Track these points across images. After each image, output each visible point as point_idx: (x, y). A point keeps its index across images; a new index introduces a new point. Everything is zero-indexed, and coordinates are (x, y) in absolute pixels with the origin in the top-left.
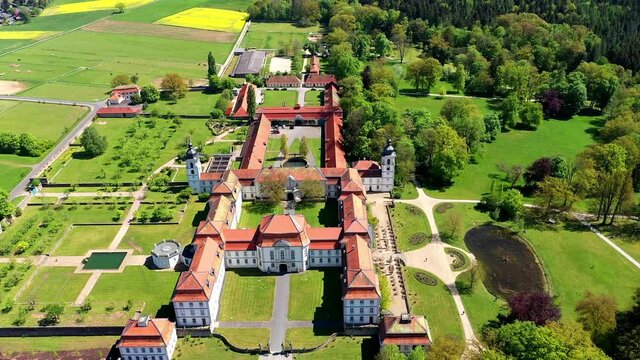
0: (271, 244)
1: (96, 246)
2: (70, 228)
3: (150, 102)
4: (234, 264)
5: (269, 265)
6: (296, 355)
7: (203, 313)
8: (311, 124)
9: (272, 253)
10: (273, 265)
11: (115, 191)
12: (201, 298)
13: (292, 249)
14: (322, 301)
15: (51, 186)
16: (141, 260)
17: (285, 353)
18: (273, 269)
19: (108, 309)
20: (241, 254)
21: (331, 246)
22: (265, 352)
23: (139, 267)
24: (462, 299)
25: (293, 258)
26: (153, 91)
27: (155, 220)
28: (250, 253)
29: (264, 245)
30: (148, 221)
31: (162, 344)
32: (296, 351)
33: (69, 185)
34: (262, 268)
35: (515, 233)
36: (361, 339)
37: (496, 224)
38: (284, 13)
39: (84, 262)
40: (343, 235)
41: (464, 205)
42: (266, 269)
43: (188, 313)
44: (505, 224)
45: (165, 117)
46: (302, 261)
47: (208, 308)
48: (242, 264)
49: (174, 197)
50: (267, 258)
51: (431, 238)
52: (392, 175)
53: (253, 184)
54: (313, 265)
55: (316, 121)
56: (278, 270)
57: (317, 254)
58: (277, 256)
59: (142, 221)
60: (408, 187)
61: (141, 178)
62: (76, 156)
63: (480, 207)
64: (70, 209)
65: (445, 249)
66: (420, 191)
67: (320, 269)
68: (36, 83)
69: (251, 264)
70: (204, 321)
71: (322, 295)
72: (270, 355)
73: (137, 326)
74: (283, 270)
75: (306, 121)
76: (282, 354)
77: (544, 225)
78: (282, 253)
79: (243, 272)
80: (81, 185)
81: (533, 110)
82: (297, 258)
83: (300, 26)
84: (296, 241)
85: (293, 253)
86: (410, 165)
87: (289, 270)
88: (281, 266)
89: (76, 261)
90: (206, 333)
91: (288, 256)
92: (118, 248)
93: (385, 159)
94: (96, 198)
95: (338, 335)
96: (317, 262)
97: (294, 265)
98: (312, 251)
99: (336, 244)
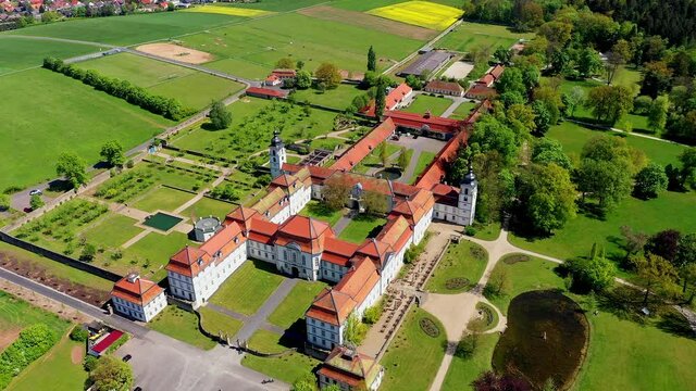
0: (284, 243)
1: (165, 208)
2: (158, 188)
3: (300, 88)
4: (256, 255)
5: (283, 264)
6: (248, 355)
7: (189, 288)
8: (438, 137)
9: (285, 253)
10: (286, 266)
11: (212, 163)
12: (187, 272)
13: (303, 254)
15: (169, 148)
17: (241, 349)
18: (286, 270)
19: (133, 262)
20: (262, 246)
21: (343, 262)
22: (224, 343)
23: (182, 234)
24: (453, 361)
25: (304, 263)
27: (225, 197)
28: (269, 247)
29: (278, 242)
30: (218, 197)
31: (140, 303)
32: (251, 352)
33: (178, 150)
34: (278, 266)
35: (582, 312)
37: (567, 294)
38: (501, 14)
39: (147, 218)
41: (544, 262)
42: (281, 267)
43: (178, 285)
44: (576, 298)
45: (302, 105)
46: (312, 269)
47: (193, 284)
48: (263, 257)
49: (253, 180)
50: (281, 256)
51: (472, 287)
52: (468, 207)
53: (322, 184)
54: (326, 277)
55: (444, 134)
56: (290, 272)
57: (329, 266)
58: (290, 258)
59: (214, 196)
60: (492, 226)
61: (240, 157)
62: (205, 127)
63: (561, 271)
64: (168, 171)
65: (480, 303)
66: (504, 234)
68: (223, 57)
69: (270, 259)
70: (190, 296)
72: (227, 347)
73: (127, 281)
74: (295, 274)
75: (432, 133)
78: (294, 256)
79: (260, 264)
80: (189, 152)
82: (308, 265)
84: (307, 247)
85: (304, 258)
87: (300, 275)
88: (293, 268)
89: (142, 215)
90: (188, 308)
91: (299, 261)
92: (181, 213)
93: (463, 187)
94: (193, 167)
95: (298, 351)
96: (330, 276)
97: (305, 272)
98: (325, 262)
99: (348, 261)
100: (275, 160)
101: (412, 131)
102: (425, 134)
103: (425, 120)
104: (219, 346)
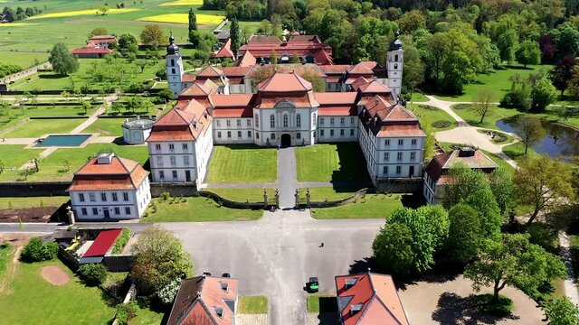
0: (271, 105)
1: (56, 131)
2: (25, 120)
4: (224, 138)
5: (268, 135)
6: (315, 209)
7: (186, 162)
9: (272, 117)
10: (273, 136)
13: (297, 111)
14: (339, 166)
15: (11, 93)
16: (109, 139)
17: (300, 207)
18: (273, 140)
20: (234, 122)
21: (346, 112)
23: (106, 144)
25: (299, 125)
26: (132, 39)
28: (244, 121)
29: (263, 106)
31: (130, 186)
32: (315, 206)
34: (259, 142)
35: (555, 121)
36: (400, 195)
37: (527, 116)
39: (38, 141)
40: (360, 95)
42: (265, 141)
43: (166, 162)
44: (538, 116)
46: (309, 131)
47: (194, 154)
48: (235, 138)
50: (267, 125)
51: (457, 124)
52: (399, 75)
53: (242, 82)
54: (321, 139)
55: (304, 57)
57: (327, 122)
58: (279, 123)
59: (113, 115)
60: (416, 95)
62: (43, 77)
63: (504, 107)
64: (29, 109)
65: (478, 130)
66: (429, 97)
67: (331, 143)
69: (245, 138)
70: (188, 174)
71: (338, 161)
72: (278, 212)
73: (96, 163)
74: (286, 142)
76: (295, 209)
78: (285, 117)
81: (530, 48)
82: (304, 126)
84: (303, 101)
85: (299, 117)
86: (419, 67)
87: (294, 141)
88: (283, 136)
89: (29, 141)
90: (191, 191)
91: (292, 124)
92: (82, 132)
93: (392, 54)
94: (61, 101)
95: (368, 192)
96: (327, 134)
97: (299, 136)
98: (321, 119)
99: (354, 109)
100: (173, 71)
103: (283, 48)
104: (266, 213)
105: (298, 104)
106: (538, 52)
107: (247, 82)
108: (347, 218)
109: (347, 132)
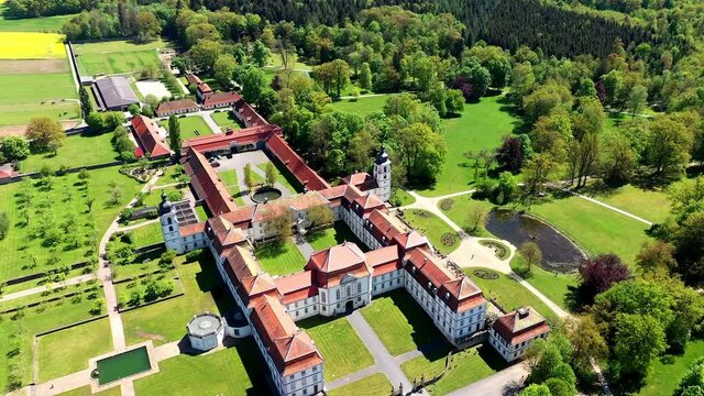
0: (338, 282)
1: (94, 352)
2: (36, 342)
3: (20, 159)
5: (335, 306)
6: (429, 387)
7: (315, 380)
8: (249, 148)
9: (338, 292)
10: (338, 306)
12: (315, 362)
13: (358, 281)
14: (411, 327)
16: (172, 350)
17: (417, 390)
18: (339, 311)
20: (301, 304)
21: (393, 267)
23: (175, 358)
24: (530, 283)
25: (359, 291)
26: (19, 144)
27: (151, 298)
28: (310, 300)
29: (330, 285)
30: (142, 302)
32: (427, 384)
34: (327, 313)
35: (523, 212)
37: (501, 208)
39: (94, 376)
40: (402, 251)
41: (462, 197)
42: (332, 311)
43: (299, 385)
44: (508, 206)
45: (60, 173)
46: (367, 292)
48: (301, 315)
49: (153, 265)
50: (333, 299)
51: (458, 235)
52: (388, 183)
53: (250, 226)
54: (375, 293)
55: (255, 144)
56: (344, 310)
57: (379, 280)
58: (343, 294)
59: (134, 304)
61: (89, 253)
64: (14, 318)
65: (479, 242)
66: (412, 193)
67: (385, 295)
69: (311, 312)
70: (316, 388)
71: (407, 320)
74: (350, 308)
75: (243, 147)
76: (414, 391)
77: (539, 199)
78: (349, 289)
80: (10, 283)
81: (456, 97)
82: (363, 290)
83: (140, 42)
84: (362, 271)
85: (359, 285)
86: (403, 168)
87: (355, 306)
88: (347, 304)
89: (83, 378)
91: (354, 292)
92: (127, 345)
93: (382, 167)
94: (44, 294)
96: (379, 290)
97: (359, 299)
98: (375, 278)
99: (399, 263)
100: (172, 228)
101: (221, 152)
102: (235, 150)
105: (358, 275)
106: (463, 99)
107: (256, 225)
108: (455, 389)
109: (395, 281)
